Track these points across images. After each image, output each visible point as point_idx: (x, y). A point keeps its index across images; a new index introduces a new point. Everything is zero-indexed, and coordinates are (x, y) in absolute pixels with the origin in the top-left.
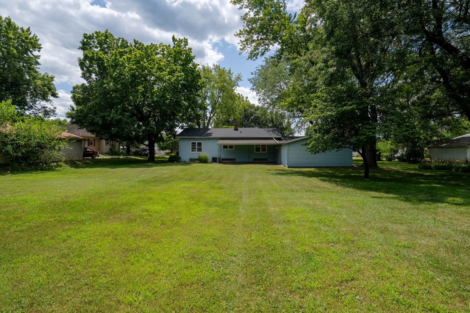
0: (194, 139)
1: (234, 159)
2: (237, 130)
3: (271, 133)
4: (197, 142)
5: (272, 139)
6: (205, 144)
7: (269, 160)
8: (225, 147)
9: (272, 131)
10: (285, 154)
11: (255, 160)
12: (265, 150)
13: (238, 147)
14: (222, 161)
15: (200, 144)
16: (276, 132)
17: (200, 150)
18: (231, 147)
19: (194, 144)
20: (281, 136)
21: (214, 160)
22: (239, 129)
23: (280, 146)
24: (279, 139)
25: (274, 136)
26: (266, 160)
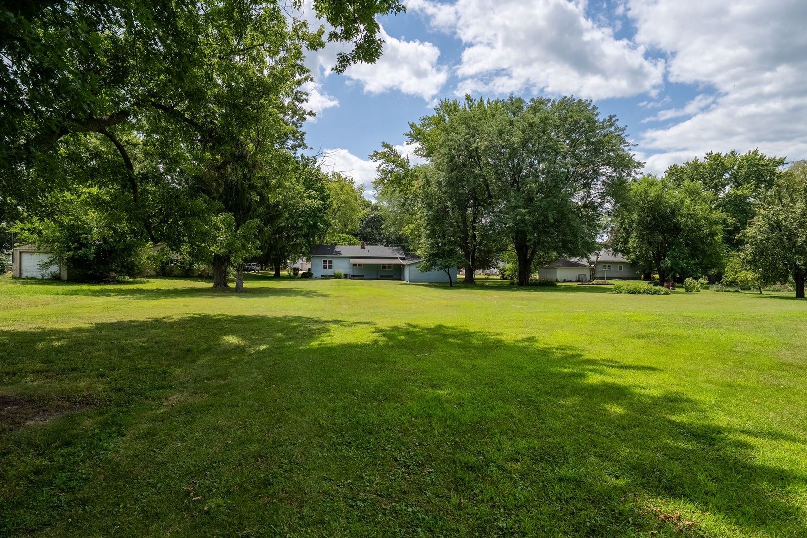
0: (326, 257)
1: (363, 276)
2: (364, 248)
3: (396, 252)
4: (328, 260)
5: (397, 258)
6: (335, 262)
7: (394, 278)
8: (354, 265)
9: (397, 250)
10: (408, 272)
11: (381, 277)
12: (390, 268)
13: (366, 265)
14: (353, 277)
15: (331, 262)
16: (400, 252)
17: (330, 267)
18: (360, 265)
19: (325, 262)
20: (404, 256)
21: (346, 277)
22: (365, 246)
23: (403, 265)
24: (403, 259)
25: (398, 255)
26: (392, 277)
